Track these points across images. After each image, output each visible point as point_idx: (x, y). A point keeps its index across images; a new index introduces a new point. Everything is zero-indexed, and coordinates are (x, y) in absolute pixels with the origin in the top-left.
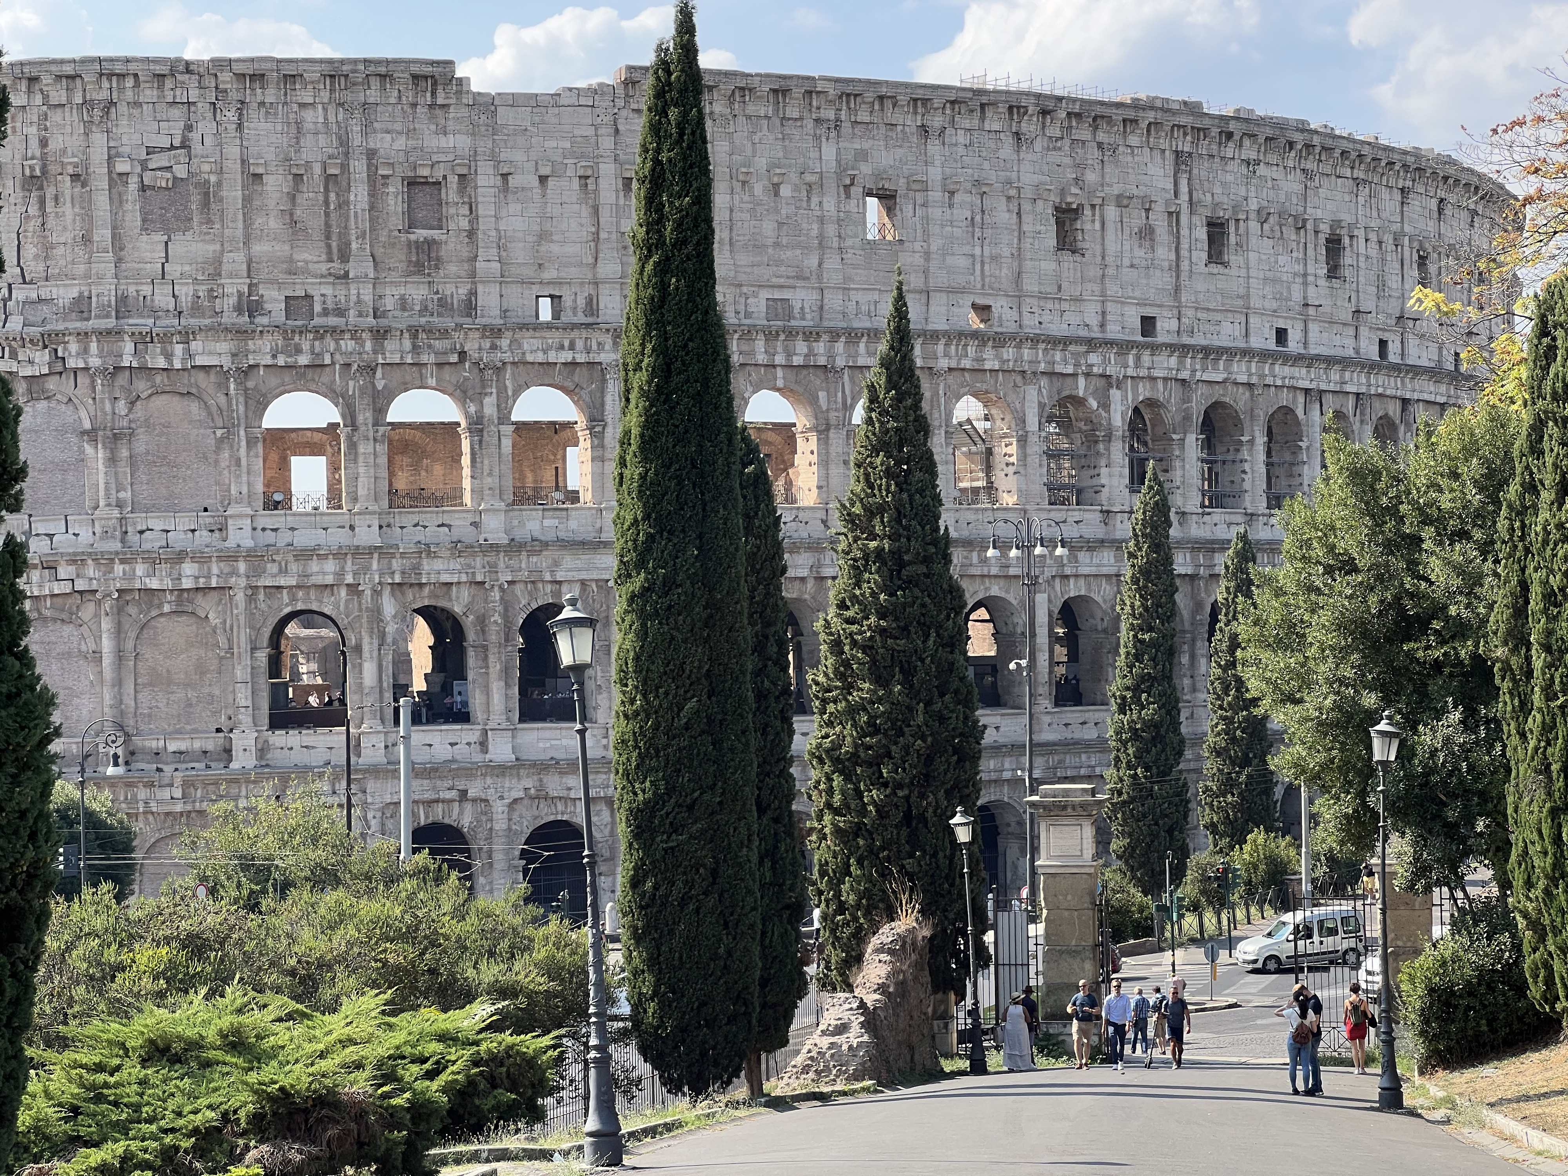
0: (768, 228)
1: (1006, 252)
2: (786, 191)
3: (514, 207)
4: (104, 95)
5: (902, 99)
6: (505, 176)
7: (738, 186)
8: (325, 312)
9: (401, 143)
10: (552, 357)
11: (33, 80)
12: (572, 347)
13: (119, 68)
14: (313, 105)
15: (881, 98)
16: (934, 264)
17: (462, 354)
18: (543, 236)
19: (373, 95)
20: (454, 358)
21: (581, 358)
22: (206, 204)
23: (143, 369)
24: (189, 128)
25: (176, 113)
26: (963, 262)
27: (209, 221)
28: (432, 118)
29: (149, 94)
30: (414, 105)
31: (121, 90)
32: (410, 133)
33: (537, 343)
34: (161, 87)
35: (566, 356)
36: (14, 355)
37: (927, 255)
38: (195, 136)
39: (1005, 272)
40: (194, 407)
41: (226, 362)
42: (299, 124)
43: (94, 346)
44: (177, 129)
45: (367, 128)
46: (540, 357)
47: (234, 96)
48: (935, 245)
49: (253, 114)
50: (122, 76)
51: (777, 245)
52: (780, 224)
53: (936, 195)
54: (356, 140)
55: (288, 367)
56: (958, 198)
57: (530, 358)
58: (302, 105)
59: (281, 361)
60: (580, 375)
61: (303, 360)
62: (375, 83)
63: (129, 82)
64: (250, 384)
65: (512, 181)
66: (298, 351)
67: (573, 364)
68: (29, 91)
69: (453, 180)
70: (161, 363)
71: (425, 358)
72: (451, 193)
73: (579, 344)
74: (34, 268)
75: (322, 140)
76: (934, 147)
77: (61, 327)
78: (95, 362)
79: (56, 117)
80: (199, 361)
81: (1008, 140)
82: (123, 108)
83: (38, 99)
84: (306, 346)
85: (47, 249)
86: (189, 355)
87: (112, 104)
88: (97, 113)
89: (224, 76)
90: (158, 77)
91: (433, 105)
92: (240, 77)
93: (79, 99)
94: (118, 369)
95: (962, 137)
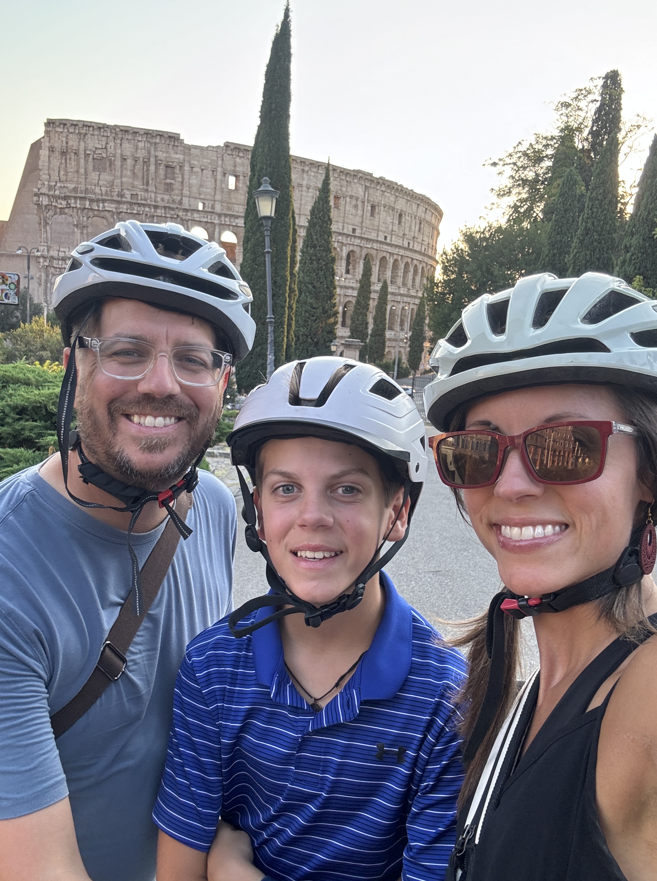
3: (194, 177)
4: (84, 131)
5: (298, 161)
6: (192, 168)
8: (141, 200)
9: (164, 155)
10: (202, 219)
11: (65, 125)
12: (207, 217)
13: (89, 124)
14: (141, 141)
16: (302, 207)
17: (178, 216)
18: (201, 186)
19: (158, 140)
20: (175, 216)
21: (209, 221)
22: (110, 165)
23: (91, 209)
24: (107, 143)
25: (104, 139)
27: (111, 170)
28: (173, 149)
29: (96, 133)
30: (169, 145)
31: (89, 130)
32: (167, 152)
33: (198, 215)
34: (100, 131)
35: (205, 220)
36: (56, 201)
37: (301, 205)
38: (109, 146)
40: (105, 221)
41: (114, 210)
42: (137, 146)
43: (78, 202)
44: (104, 143)
45: (156, 149)
46: (198, 219)
47: (120, 136)
48: (303, 202)
49: (124, 141)
50: (89, 127)
53: (304, 189)
54: (153, 152)
55: (130, 213)
56: (310, 190)
57: (196, 219)
58: (138, 141)
59: (129, 211)
60: (209, 225)
61: (135, 212)
62: (158, 137)
63: (91, 129)
64: (120, 217)
65: (194, 170)
66: (134, 209)
67: (207, 222)
68: (64, 128)
69: (178, 167)
70: (96, 208)
71: (168, 215)
72: (177, 171)
73: (209, 217)
74: (63, 178)
75: (143, 151)
76: (305, 176)
77: (69, 194)
78: (78, 206)
79: (71, 136)
80: (107, 209)
82: (89, 135)
83: (66, 130)
84: (136, 208)
85: (66, 173)
86: (104, 207)
87: (86, 134)
88: (82, 136)
89: (118, 130)
90: (100, 128)
91: (174, 146)
92: (122, 130)
93: (77, 131)
94: (85, 208)
95: (312, 174)
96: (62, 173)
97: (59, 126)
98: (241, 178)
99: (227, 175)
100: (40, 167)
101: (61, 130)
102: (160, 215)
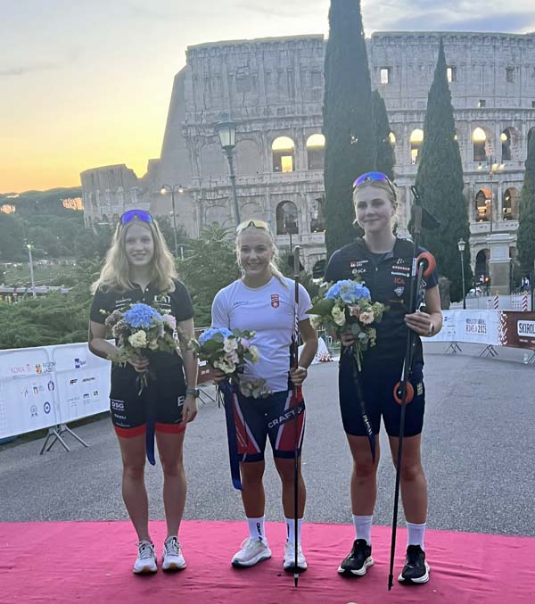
0: (418, 79)
1: (490, 83)
2: (423, 68)
4: (225, 53)
5: (459, 37)
7: (409, 67)
8: (288, 113)
9: (309, 60)
11: (206, 49)
13: (229, 44)
14: (283, 51)
15: (452, 37)
19: (301, 47)
22: (254, 83)
24: (249, 61)
25: (245, 56)
26: (477, 87)
27: (255, 88)
28: (317, 52)
29: (238, 51)
30: (313, 49)
31: (230, 50)
32: (312, 57)
34: (241, 49)
36: (204, 131)
38: (251, 63)
39: (490, 89)
40: (254, 143)
41: (261, 129)
42: (280, 57)
44: (246, 61)
45: (299, 57)
47: (261, 50)
48: (469, 82)
49: (266, 54)
50: (230, 47)
51: (420, 83)
52: (421, 78)
53: (469, 67)
54: (296, 60)
55: (279, 130)
56: (476, 67)
58: (281, 51)
59: (277, 128)
61: (283, 128)
62: (301, 43)
63: (232, 48)
64: (268, 135)
66: (281, 125)
68: (205, 53)
71: (317, 125)
74: (209, 105)
75: (287, 61)
76: (468, 52)
79: (212, 59)
80: (254, 129)
81: (491, 48)
82: (230, 56)
83: (207, 55)
84: (283, 123)
85: (212, 99)
86: (251, 128)
87: (227, 55)
88: (224, 58)
89: (258, 44)
90: (240, 46)
91: (318, 48)
92: (263, 43)
93: (218, 54)
95: (477, 48)
96: (207, 100)
97: (201, 53)
98: (395, 68)
99: (378, 69)
100: (186, 98)
101: (202, 55)
102: (309, 126)
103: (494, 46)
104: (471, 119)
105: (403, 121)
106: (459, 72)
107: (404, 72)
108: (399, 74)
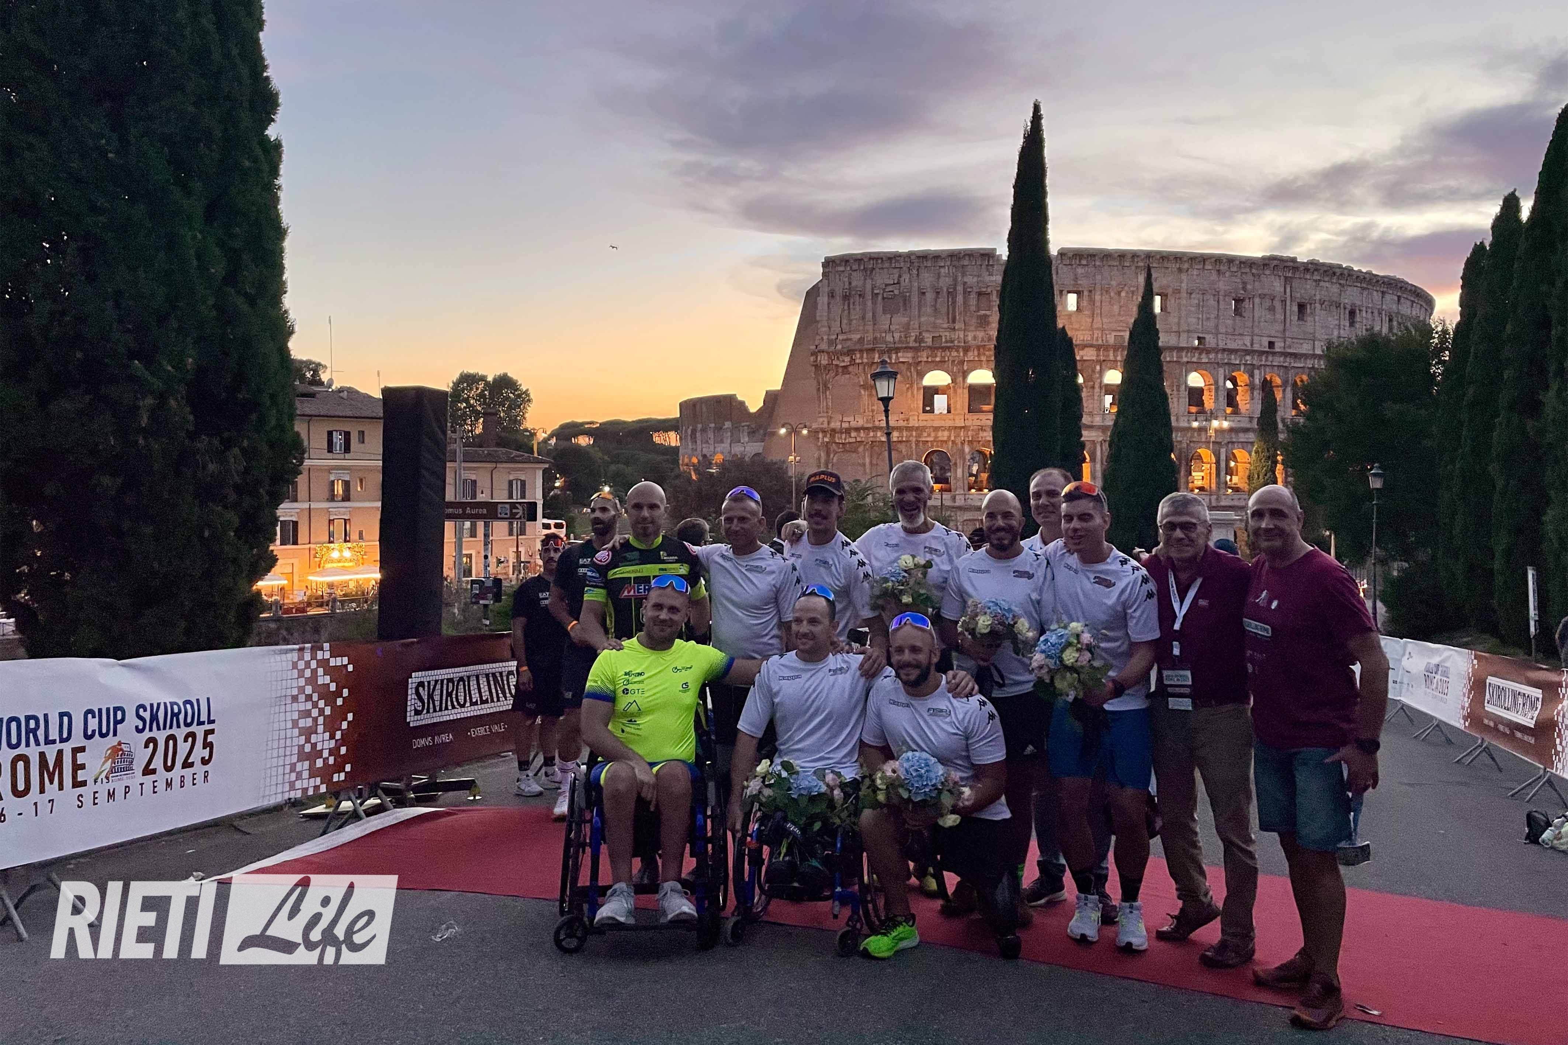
0: (1116, 308)
1: (1212, 316)
2: (1123, 294)
4: (871, 266)
5: (1172, 258)
7: (1104, 293)
8: (946, 342)
9: (975, 279)
11: (847, 261)
13: (876, 256)
14: (944, 267)
15: (1163, 257)
19: (966, 262)
22: (905, 304)
24: (900, 276)
25: (895, 271)
26: (1194, 320)
27: (906, 310)
28: (988, 270)
29: (887, 265)
30: (981, 265)
31: (877, 264)
32: (979, 275)
34: (891, 263)
36: (838, 358)
37: (1180, 318)
38: (902, 279)
39: (1211, 324)
41: (911, 361)
42: (939, 274)
43: (865, 355)
44: (896, 277)
45: (964, 274)
47: (916, 264)
48: (1183, 313)
49: (922, 271)
50: (877, 259)
51: (1119, 314)
52: (1121, 307)
53: (1184, 295)
54: (960, 279)
55: (932, 362)
56: (1193, 296)
58: (940, 267)
59: (930, 360)
61: (938, 359)
62: (967, 258)
63: (880, 261)
64: (918, 369)
66: (936, 356)
68: (846, 266)
69: (995, 292)
70: (887, 361)
71: (982, 358)
72: (994, 297)
74: (846, 328)
75: (947, 279)
76: (1184, 276)
77: (854, 348)
78: (865, 361)
79: (854, 274)
80: (901, 360)
81: (1214, 273)
82: (877, 270)
83: (848, 268)
84: (939, 354)
85: (850, 321)
86: (897, 358)
87: (873, 269)
88: (868, 272)
89: (913, 257)
90: (890, 259)
91: (988, 265)
92: (919, 257)
93: (862, 268)
94: (873, 363)
95: (1195, 272)
96: (845, 321)
97: (840, 265)
98: (1086, 293)
99: (1065, 293)
100: (818, 318)
101: (842, 269)
102: (972, 359)
103: (1218, 271)
104: (1185, 359)
105: (1094, 358)
106: (1171, 303)
107: (1098, 298)
108: (1092, 301)
